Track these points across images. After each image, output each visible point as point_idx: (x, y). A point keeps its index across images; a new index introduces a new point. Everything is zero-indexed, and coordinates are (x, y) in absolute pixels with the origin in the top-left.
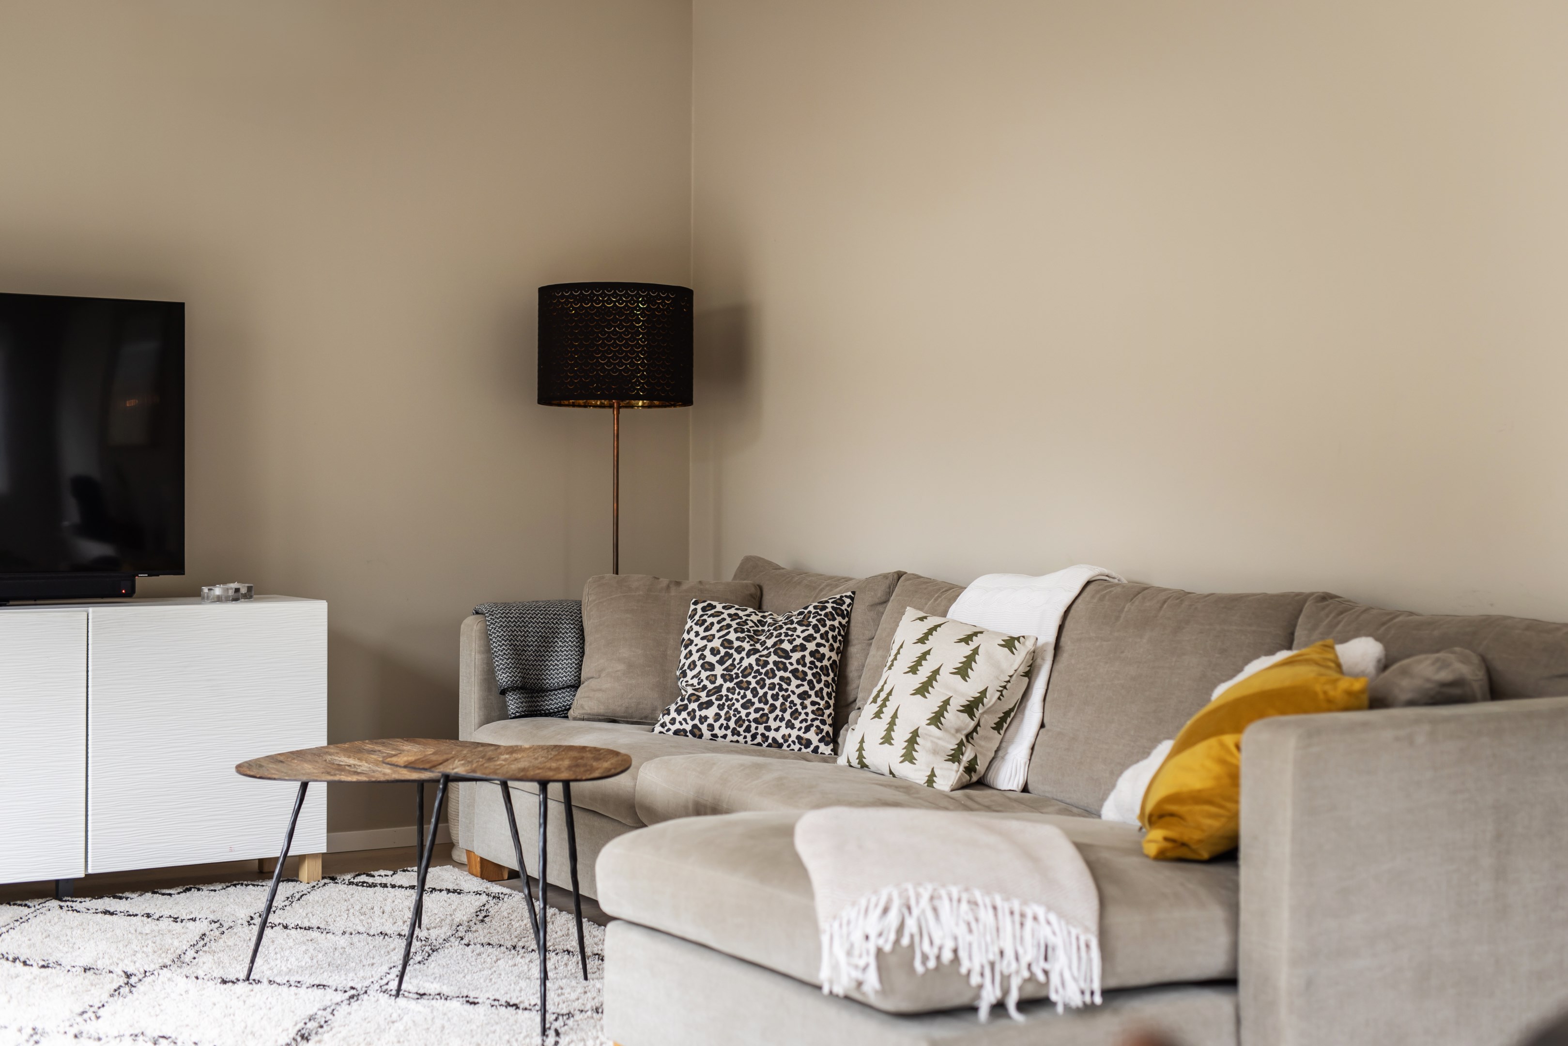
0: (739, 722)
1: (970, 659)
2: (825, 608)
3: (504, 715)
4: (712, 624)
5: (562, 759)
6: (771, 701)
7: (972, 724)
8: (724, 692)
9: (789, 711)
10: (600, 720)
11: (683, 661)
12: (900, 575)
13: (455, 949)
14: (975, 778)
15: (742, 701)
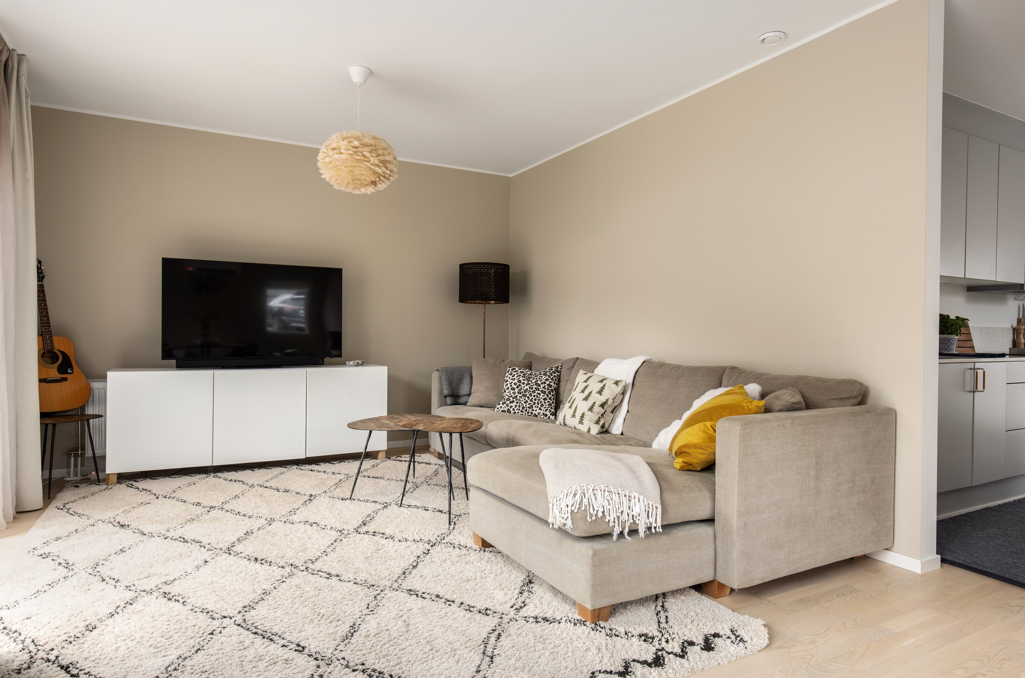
0: (523, 408)
1: (603, 388)
2: (552, 369)
3: (446, 405)
4: (515, 375)
5: (458, 424)
6: (534, 401)
7: (603, 411)
8: (518, 398)
9: (540, 404)
10: (477, 406)
11: (505, 387)
12: (577, 359)
13: (425, 487)
14: (604, 430)
15: (524, 401)
